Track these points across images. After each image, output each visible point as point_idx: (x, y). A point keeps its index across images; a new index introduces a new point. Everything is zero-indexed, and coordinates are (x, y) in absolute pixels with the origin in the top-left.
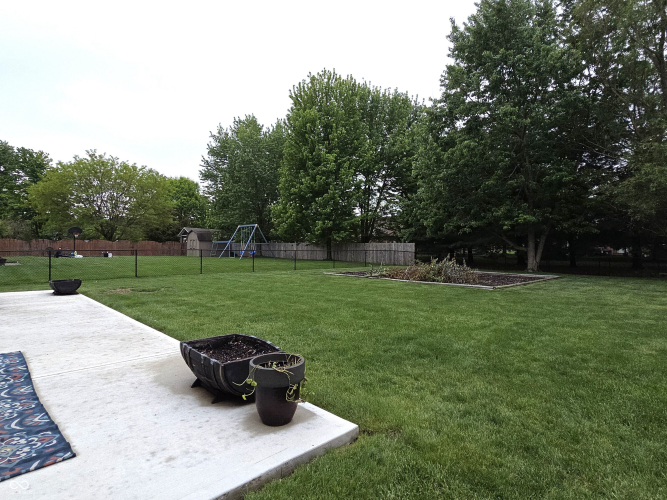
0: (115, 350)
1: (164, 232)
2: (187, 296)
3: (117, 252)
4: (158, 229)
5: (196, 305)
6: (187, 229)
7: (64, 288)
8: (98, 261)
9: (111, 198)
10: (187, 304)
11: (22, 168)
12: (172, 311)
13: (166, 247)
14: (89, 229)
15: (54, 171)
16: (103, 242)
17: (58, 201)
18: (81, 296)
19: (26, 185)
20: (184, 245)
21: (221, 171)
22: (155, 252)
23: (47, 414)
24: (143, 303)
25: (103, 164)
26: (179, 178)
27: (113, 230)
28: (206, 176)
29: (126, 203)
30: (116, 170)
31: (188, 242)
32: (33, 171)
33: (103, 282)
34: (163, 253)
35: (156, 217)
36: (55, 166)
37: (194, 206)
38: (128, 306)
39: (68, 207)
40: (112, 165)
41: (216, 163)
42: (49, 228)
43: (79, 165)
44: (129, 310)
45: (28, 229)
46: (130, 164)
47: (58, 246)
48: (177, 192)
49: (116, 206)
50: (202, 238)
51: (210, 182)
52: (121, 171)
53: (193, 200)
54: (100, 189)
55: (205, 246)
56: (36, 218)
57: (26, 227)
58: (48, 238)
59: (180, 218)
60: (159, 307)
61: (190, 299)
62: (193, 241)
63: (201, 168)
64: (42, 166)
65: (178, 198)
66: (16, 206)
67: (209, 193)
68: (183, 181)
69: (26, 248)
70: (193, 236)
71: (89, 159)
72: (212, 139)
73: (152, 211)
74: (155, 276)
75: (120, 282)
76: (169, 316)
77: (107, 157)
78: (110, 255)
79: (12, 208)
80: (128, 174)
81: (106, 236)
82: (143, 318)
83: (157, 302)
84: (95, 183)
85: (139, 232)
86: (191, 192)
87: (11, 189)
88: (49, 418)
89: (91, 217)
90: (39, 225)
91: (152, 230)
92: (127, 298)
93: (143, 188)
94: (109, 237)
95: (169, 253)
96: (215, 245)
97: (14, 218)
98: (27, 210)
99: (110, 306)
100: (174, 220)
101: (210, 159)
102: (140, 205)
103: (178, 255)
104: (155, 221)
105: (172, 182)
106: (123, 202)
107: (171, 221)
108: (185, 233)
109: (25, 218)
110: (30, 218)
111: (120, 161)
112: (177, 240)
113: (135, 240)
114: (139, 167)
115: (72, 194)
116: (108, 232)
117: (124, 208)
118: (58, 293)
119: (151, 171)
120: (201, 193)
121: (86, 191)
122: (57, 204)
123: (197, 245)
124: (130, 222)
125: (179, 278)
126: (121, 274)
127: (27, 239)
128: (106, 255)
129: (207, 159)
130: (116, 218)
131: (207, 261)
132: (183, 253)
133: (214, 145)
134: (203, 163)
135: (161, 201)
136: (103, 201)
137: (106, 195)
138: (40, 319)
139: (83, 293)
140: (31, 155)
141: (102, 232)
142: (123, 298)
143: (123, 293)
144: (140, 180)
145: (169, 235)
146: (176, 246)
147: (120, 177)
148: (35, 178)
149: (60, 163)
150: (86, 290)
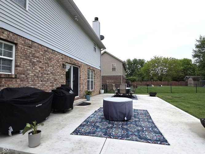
0: (172, 115)
1: (178, 78)
2: (193, 101)
3: (163, 85)
4: (176, 77)
5: (198, 105)
6: (188, 77)
7: (153, 94)
8: (158, 87)
9: (161, 69)
10: (195, 104)
11: (139, 64)
12: (189, 105)
13: (180, 83)
14: (155, 78)
15: (146, 63)
16: (159, 82)
17: (147, 71)
18: (157, 97)
19: (140, 68)
20: (187, 82)
21: (202, 53)
22: (176, 85)
23: (158, 129)
24: (177, 102)
25: (158, 59)
26: (183, 59)
27: (162, 78)
28: (195, 56)
29: (165, 70)
30: (162, 60)
31: (189, 81)
32: (142, 64)
33: (162, 94)
34: (179, 85)
35: (175, 73)
36: (146, 62)
37: (190, 68)
38: (172, 102)
39: (149, 73)
40: (161, 59)
41: (199, 50)
42: (145, 79)
43: (152, 61)
44: (173, 103)
45: (141, 79)
46: (166, 58)
47: (148, 83)
48: (183, 64)
49: (162, 71)
50: (194, 79)
51: (197, 58)
52: (164, 60)
53: (190, 66)
54: (158, 67)
55: (196, 82)
56: (143, 76)
57: (140, 78)
58: (145, 81)
59: (184, 73)
60: (183, 104)
61: (195, 102)
62: (190, 80)
63: (193, 54)
64: (143, 63)
65: (183, 66)
66: (138, 73)
67: (197, 62)
68: (185, 60)
69: (141, 84)
70: (191, 79)
71: (155, 58)
72: (197, 42)
73: (174, 71)
74: (178, 93)
75: (167, 94)
76: (188, 107)
77: (159, 57)
78: (161, 86)
79: (138, 74)
80: (166, 61)
81: (159, 80)
82: (178, 106)
83: (182, 102)
84: (156, 65)
85: (170, 78)
86: (188, 63)
87: (137, 69)
88: (159, 130)
89: (155, 75)
90: (143, 78)
91: (174, 78)
92: (171, 99)
93: (170, 65)
94: (161, 80)
95: (181, 85)
96: (201, 82)
97: (138, 76)
98: (141, 74)
99: (166, 101)
100: (182, 73)
101: (197, 49)
102: (170, 70)
103: (185, 86)
104: (175, 74)
105: (180, 61)
106: (164, 70)
107: (181, 74)
108: (187, 78)
109: (140, 76)
110: (141, 76)
111: (163, 57)
112: (184, 81)
113: (169, 81)
114: (169, 58)
115: (150, 69)
116: (160, 79)
117: (165, 71)
118: (151, 96)
119: (173, 58)
120: (193, 63)
121: (154, 68)
122: (147, 72)
123: (193, 82)
124: (167, 75)
125: (187, 94)
126: (166, 92)
127: (141, 81)
128: (160, 86)
129: (195, 50)
130: (162, 74)
131: (199, 88)
132: (187, 85)
133: (198, 44)
134: (193, 52)
135: (177, 68)
136: (159, 70)
137: (159, 68)
138: (149, 102)
139: (157, 96)
140: (141, 60)
141: (159, 79)
142: (169, 99)
143: (169, 97)
144: (169, 62)
145: (180, 79)
146: (184, 83)
147: (163, 62)
148: (142, 66)
149: (147, 61)
150: (158, 95)
